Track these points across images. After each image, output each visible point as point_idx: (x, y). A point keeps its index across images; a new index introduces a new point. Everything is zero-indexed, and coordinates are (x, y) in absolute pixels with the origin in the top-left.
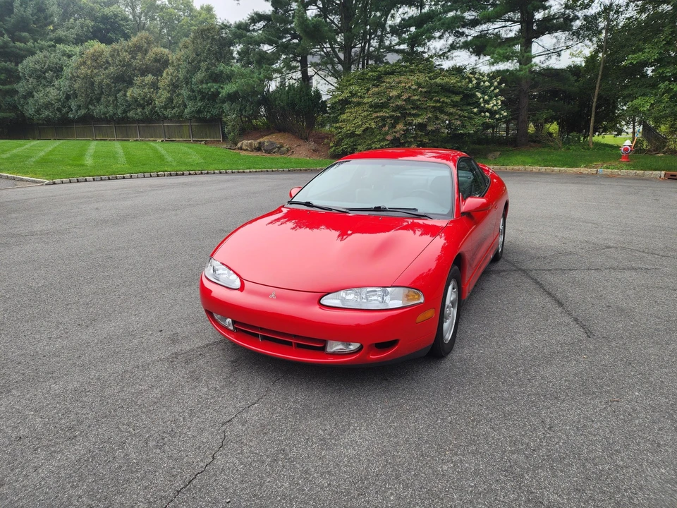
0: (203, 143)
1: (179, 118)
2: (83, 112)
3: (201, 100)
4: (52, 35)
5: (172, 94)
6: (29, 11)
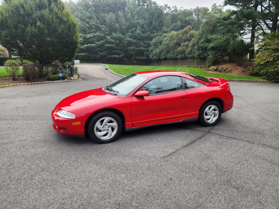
0: (200, 67)
1: (193, 58)
2: (165, 56)
3: (201, 50)
4: (164, 30)
5: (192, 49)
6: (157, 23)
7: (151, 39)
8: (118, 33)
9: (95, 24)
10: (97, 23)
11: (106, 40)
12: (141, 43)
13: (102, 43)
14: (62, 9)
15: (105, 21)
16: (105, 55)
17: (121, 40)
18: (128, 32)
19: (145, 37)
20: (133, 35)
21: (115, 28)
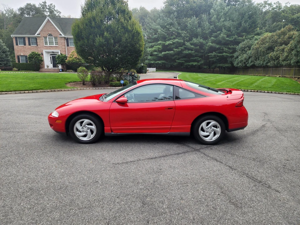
2: (252, 63)
4: (256, 32)
5: (289, 54)
6: (248, 24)
7: (238, 43)
8: (199, 38)
9: (176, 30)
10: (177, 29)
11: (186, 46)
12: (224, 48)
13: (180, 50)
14: (128, 19)
15: (186, 26)
16: (182, 62)
17: (201, 45)
18: (211, 37)
19: (231, 41)
20: (216, 40)
21: (197, 32)
